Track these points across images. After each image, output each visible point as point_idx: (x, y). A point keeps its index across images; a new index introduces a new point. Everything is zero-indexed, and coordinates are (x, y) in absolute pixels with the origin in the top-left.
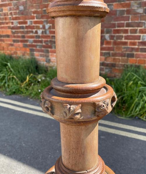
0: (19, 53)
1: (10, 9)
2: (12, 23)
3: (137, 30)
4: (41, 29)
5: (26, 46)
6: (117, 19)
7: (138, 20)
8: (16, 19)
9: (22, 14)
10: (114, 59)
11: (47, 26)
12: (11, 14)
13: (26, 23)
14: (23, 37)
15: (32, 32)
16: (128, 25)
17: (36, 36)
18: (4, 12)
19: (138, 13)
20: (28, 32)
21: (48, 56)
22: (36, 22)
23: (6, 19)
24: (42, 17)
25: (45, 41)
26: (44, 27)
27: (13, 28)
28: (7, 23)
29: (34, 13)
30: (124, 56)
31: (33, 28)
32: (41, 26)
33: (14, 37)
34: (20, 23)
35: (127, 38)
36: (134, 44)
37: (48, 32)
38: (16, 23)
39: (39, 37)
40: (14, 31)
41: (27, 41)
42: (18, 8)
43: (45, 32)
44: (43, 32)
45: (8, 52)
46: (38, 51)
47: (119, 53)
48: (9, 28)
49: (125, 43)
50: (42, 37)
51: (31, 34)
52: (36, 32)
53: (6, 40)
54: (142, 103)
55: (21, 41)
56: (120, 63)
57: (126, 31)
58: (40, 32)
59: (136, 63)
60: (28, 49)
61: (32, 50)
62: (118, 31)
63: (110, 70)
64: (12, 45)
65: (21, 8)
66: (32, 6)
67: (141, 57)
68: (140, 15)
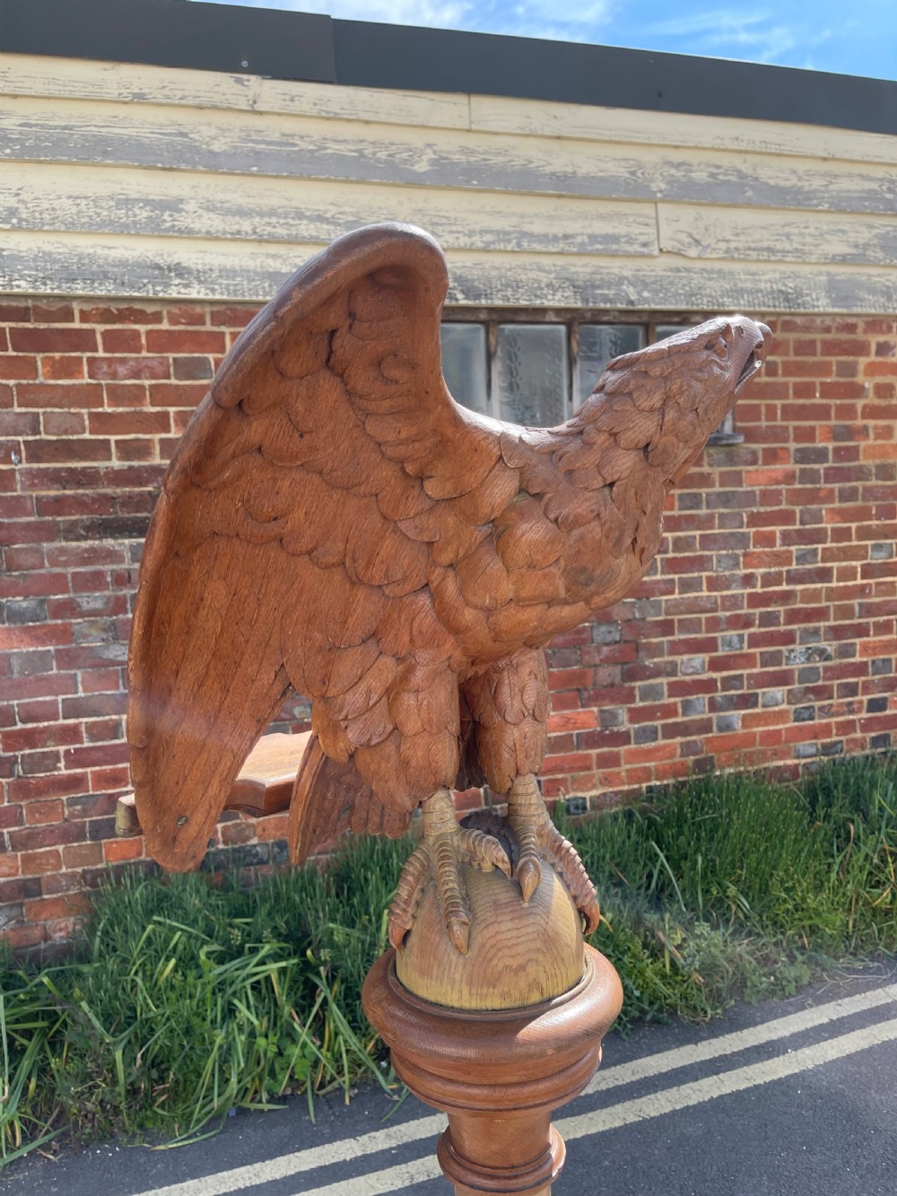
6: (19, 689)
7: (118, 688)
10: (27, 859)
16: (74, 709)
19: (113, 663)
30: (80, 836)
35: (75, 759)
36: (116, 779)
47: (51, 830)
49: (76, 783)
56: (64, 870)
57: (71, 734)
59: (139, 854)
62: (29, 738)
63: (15, 911)
68: (119, 668)
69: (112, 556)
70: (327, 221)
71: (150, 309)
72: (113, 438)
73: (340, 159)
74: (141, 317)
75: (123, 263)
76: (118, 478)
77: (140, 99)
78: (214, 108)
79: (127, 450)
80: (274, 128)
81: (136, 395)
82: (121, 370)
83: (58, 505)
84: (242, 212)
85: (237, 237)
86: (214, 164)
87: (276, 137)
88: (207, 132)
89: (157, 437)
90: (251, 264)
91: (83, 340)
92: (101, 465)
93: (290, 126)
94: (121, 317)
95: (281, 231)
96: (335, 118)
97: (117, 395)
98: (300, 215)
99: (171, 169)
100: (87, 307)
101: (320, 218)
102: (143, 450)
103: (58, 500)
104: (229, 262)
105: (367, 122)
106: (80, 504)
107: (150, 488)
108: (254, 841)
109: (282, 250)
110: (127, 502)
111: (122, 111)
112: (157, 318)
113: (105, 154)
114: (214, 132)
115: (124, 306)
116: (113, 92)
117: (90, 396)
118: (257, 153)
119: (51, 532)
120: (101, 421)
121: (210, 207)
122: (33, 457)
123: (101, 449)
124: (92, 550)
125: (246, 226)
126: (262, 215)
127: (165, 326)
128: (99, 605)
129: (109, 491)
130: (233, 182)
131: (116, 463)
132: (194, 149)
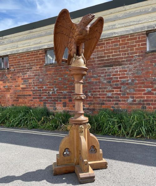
0: (36, 105)
1: (34, 80)
2: (34, 88)
3: (104, 91)
4: (52, 91)
5: (41, 101)
6: (94, 86)
7: (105, 86)
8: (36, 85)
9: (41, 83)
10: (94, 106)
11: (55, 90)
12: (34, 83)
13: (43, 88)
14: (40, 95)
15: (46, 93)
16: (100, 88)
17: (48, 95)
18: (29, 82)
20: (43, 93)
21: (55, 106)
22: (49, 87)
23: (30, 86)
24: (53, 85)
25: (54, 98)
26: (54, 90)
27: (34, 91)
28: (30, 88)
29: (48, 82)
30: (99, 104)
31: (47, 90)
32: (52, 89)
33: (34, 95)
34: (38, 88)
35: (100, 95)
36: (104, 98)
37: (56, 93)
38: (36, 88)
39: (50, 95)
40: (34, 92)
41: (42, 98)
42: (38, 80)
43: (54, 93)
44: (52, 93)
45: (28, 105)
46: (49, 103)
47: (96, 103)
48: (32, 90)
49: (99, 97)
50: (52, 95)
51: (45, 94)
52: (49, 93)
53: (29, 98)
54: (108, 126)
55: (38, 98)
56: (98, 108)
57: (99, 91)
58: (51, 92)
59: (106, 107)
60: (42, 102)
61: (45, 103)
62: (95, 92)
63: (92, 112)
64: (32, 100)
65: (41, 80)
66: (47, 79)
67: (108, 104)
68: (105, 84)
69: (105, 70)
70: (135, 22)
71: (111, 39)
72: (106, 55)
73: (137, 13)
74: (110, 40)
75: (108, 34)
76: (106, 60)
77: (111, 13)
78: (120, 11)
79: (108, 56)
80: (128, 12)
81: (109, 50)
82: (108, 47)
83: (100, 64)
84: (123, 24)
85: (122, 27)
86: (120, 18)
87: (129, 12)
88: (119, 15)
89: (111, 54)
90: (124, 30)
91: (104, 44)
92: (105, 59)
93: (130, 11)
94: (108, 40)
95: (128, 25)
96: (137, 7)
97: (107, 50)
98: (131, 22)
99: (114, 21)
100: (104, 40)
101: (134, 22)
102: (109, 56)
103: (100, 63)
104: (121, 30)
105: (142, 7)
106: (102, 63)
107: (110, 61)
108: (121, 109)
109: (128, 27)
110: (108, 63)
111: (109, 15)
112: (112, 39)
113: (107, 21)
114: (120, 15)
115: (108, 39)
116: (108, 13)
117: (104, 50)
118: (126, 15)
119: (99, 67)
120: (105, 53)
121: (119, 24)
122: (98, 58)
123: (104, 57)
124: (103, 69)
125: (123, 25)
126: (126, 23)
127: (113, 40)
128: (103, 76)
129: (105, 62)
130: (122, 20)
131: (106, 58)
132: (118, 17)
